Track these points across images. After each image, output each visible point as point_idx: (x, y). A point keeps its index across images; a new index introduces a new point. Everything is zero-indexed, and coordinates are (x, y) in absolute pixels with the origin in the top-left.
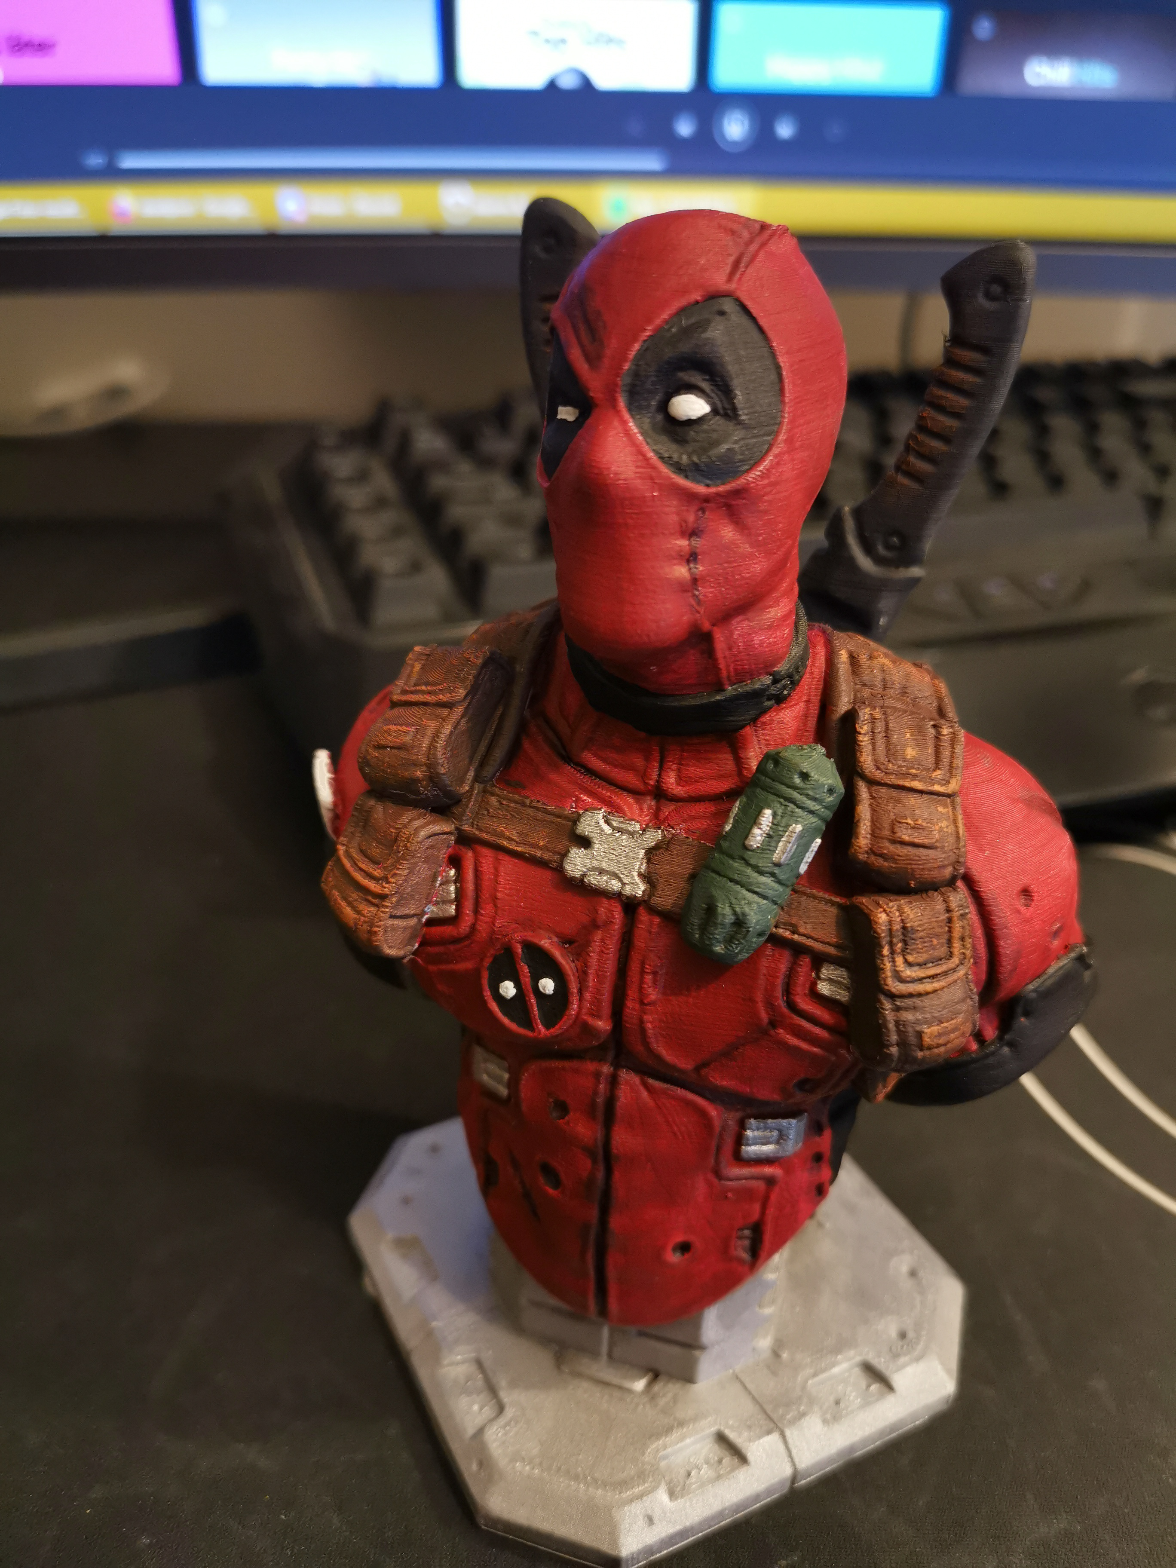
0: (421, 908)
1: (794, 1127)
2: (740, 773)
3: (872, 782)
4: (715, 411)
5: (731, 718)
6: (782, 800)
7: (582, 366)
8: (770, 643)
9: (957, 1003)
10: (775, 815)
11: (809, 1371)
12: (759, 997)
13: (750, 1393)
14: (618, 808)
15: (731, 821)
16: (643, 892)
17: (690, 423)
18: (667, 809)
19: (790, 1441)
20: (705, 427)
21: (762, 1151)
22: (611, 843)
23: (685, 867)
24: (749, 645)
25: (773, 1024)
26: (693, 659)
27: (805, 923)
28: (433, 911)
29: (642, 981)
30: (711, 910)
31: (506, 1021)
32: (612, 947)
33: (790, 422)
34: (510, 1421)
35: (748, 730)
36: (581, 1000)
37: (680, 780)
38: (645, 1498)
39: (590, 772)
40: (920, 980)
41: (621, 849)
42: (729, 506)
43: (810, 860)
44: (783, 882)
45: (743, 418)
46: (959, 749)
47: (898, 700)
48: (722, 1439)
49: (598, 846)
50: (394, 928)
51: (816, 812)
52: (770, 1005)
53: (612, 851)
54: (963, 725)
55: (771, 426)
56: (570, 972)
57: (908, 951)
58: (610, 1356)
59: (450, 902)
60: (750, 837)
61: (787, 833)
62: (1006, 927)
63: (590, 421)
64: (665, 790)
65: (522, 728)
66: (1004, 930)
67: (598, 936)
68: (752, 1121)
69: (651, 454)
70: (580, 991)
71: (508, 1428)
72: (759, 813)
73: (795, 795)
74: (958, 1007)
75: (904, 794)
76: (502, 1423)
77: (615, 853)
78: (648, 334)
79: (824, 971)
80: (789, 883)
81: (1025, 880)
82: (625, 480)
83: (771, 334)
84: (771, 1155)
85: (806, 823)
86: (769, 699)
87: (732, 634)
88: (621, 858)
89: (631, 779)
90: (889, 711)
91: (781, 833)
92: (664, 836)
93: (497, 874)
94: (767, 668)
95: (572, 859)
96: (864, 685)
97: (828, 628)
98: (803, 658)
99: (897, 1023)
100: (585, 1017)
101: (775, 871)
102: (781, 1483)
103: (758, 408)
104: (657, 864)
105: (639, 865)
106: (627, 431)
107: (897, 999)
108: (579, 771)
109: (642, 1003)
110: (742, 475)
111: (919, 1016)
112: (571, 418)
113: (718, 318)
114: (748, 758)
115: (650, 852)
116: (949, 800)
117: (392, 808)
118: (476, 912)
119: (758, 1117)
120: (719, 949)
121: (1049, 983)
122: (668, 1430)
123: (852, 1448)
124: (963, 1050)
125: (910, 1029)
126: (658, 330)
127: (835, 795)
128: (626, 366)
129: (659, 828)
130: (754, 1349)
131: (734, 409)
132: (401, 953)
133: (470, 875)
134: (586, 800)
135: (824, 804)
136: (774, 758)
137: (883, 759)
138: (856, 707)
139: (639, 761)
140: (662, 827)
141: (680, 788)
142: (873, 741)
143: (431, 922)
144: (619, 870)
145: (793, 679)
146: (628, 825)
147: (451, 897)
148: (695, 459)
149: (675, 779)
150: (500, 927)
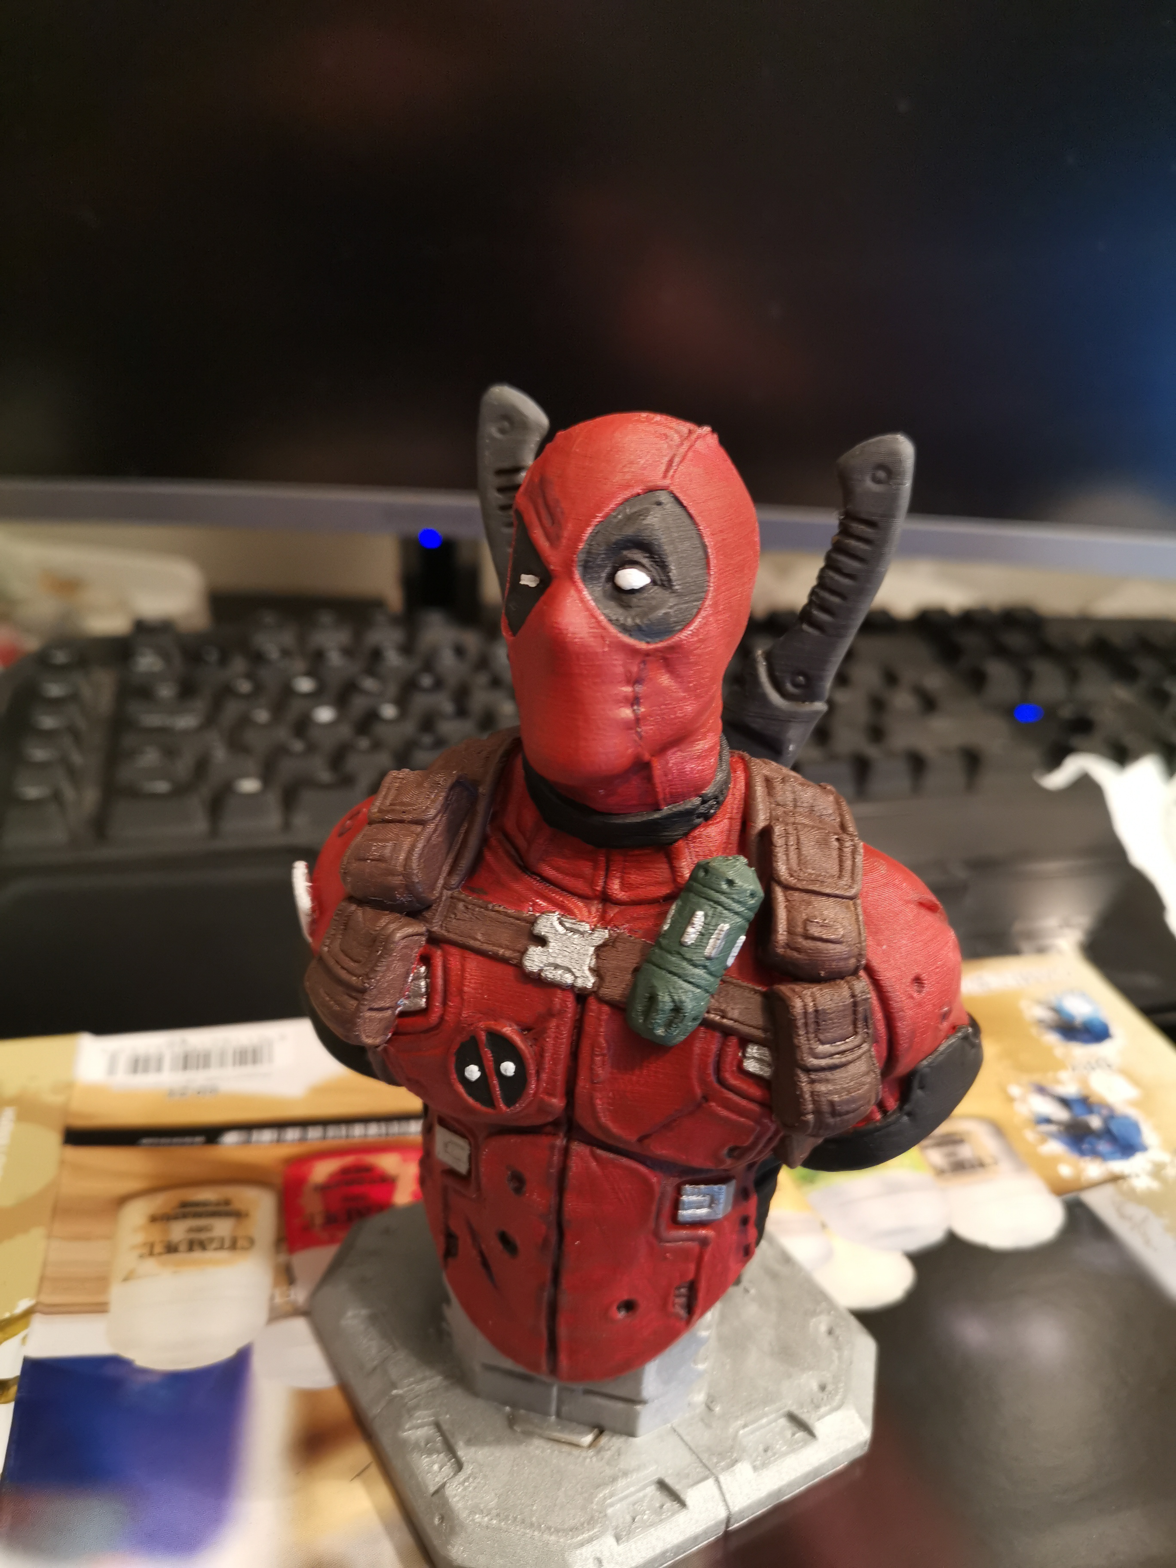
0: (394, 1002)
1: (725, 1193)
2: (674, 880)
3: (787, 888)
4: (654, 582)
5: (666, 834)
6: (711, 903)
7: (543, 543)
8: (698, 770)
9: (863, 1076)
10: (706, 916)
11: (740, 1422)
12: (694, 1074)
13: (686, 1444)
14: (569, 911)
15: (669, 921)
16: (594, 984)
17: (633, 591)
18: (613, 912)
19: (724, 1487)
20: (646, 595)
21: (696, 1214)
22: (564, 941)
23: (631, 962)
24: (682, 773)
25: (706, 1098)
26: (636, 783)
27: (732, 1009)
28: (405, 1004)
29: (592, 1061)
30: (653, 999)
31: (470, 1100)
32: (565, 1032)
33: (715, 590)
34: (469, 1478)
35: (681, 843)
36: (538, 1080)
37: (624, 886)
38: (595, 1542)
39: (545, 879)
40: (831, 1055)
41: (573, 947)
42: (665, 659)
43: (736, 954)
44: (713, 973)
45: (677, 587)
46: (859, 859)
47: (806, 817)
48: (662, 1485)
49: (553, 945)
50: (371, 1020)
51: (740, 913)
52: (703, 1082)
53: (565, 949)
54: (862, 838)
55: (698, 592)
56: (528, 1056)
57: (820, 1031)
58: (558, 1415)
59: (422, 996)
60: (685, 935)
61: (717, 932)
62: (903, 1011)
63: (550, 590)
64: (609, 895)
65: (485, 841)
66: (901, 1013)
67: (553, 1023)
68: (688, 1187)
69: (602, 618)
70: (538, 1073)
71: (466, 1484)
72: (692, 914)
73: (723, 899)
74: (863, 1079)
75: (813, 898)
76: (461, 1480)
77: (567, 950)
78: (598, 520)
79: (749, 1050)
80: (718, 974)
81: (917, 970)
82: (581, 638)
83: (698, 519)
84: (705, 1218)
85: (732, 922)
86: (698, 817)
87: (667, 763)
88: (573, 955)
89: (580, 885)
90: (799, 826)
91: (711, 931)
92: (610, 935)
93: (463, 970)
94: (696, 790)
95: (530, 956)
96: (778, 805)
97: (746, 755)
98: (726, 782)
99: (812, 1093)
100: (541, 1096)
101: (707, 964)
102: (717, 1525)
103: (688, 579)
104: (604, 960)
105: (589, 960)
106: (582, 598)
107: (811, 1073)
108: (535, 879)
109: (593, 1083)
110: (677, 634)
111: (830, 1087)
112: (532, 584)
113: (658, 508)
114: (681, 868)
115: (599, 949)
116: (851, 902)
117: (370, 912)
118: (444, 1003)
119: (691, 1183)
120: (660, 1032)
121: (941, 1058)
122: (614, 1479)
123: (780, 1492)
124: (868, 1119)
125: (823, 1099)
126: (607, 516)
127: (756, 899)
128: (581, 546)
129: (606, 928)
130: (689, 1404)
131: (670, 580)
132: (378, 1041)
133: (439, 972)
134: (541, 904)
135: (747, 906)
136: (705, 868)
137: (795, 866)
138: (772, 824)
139: (587, 869)
140: (609, 927)
141: (623, 893)
142: (786, 853)
143: (402, 1014)
144: (571, 965)
145: (719, 799)
146: (579, 926)
147: (421, 991)
148: (638, 621)
149: (619, 885)
150: (466, 1017)
